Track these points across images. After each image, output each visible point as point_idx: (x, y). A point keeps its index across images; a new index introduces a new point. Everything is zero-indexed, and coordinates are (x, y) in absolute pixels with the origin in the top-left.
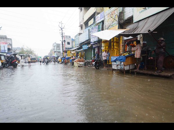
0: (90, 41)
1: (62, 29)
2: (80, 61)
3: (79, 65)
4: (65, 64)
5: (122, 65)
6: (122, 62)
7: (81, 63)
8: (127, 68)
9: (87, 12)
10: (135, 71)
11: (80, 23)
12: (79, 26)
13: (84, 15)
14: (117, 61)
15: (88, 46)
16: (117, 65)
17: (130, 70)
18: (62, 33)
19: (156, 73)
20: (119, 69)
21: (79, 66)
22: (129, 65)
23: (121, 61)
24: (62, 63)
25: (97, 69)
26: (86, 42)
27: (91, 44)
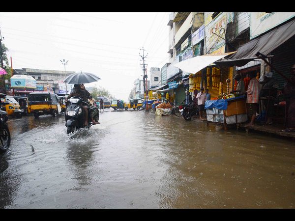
0: (182, 75)
1: (143, 58)
2: (164, 107)
3: (163, 113)
4: (146, 111)
5: (222, 115)
6: (221, 110)
7: (166, 110)
8: (231, 120)
9: (179, 28)
10: (246, 126)
11: (170, 47)
12: (168, 52)
13: (176, 34)
14: (213, 109)
15: (177, 84)
16: (214, 116)
17: (238, 125)
18: (144, 65)
19: (283, 132)
20: (217, 121)
21: (163, 115)
22: (236, 115)
23: (219, 108)
24: (143, 109)
25: (186, 119)
26: (176, 77)
27: (183, 79)
